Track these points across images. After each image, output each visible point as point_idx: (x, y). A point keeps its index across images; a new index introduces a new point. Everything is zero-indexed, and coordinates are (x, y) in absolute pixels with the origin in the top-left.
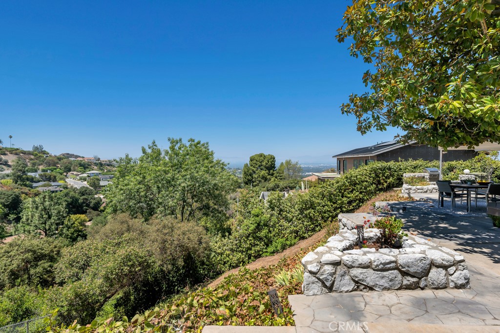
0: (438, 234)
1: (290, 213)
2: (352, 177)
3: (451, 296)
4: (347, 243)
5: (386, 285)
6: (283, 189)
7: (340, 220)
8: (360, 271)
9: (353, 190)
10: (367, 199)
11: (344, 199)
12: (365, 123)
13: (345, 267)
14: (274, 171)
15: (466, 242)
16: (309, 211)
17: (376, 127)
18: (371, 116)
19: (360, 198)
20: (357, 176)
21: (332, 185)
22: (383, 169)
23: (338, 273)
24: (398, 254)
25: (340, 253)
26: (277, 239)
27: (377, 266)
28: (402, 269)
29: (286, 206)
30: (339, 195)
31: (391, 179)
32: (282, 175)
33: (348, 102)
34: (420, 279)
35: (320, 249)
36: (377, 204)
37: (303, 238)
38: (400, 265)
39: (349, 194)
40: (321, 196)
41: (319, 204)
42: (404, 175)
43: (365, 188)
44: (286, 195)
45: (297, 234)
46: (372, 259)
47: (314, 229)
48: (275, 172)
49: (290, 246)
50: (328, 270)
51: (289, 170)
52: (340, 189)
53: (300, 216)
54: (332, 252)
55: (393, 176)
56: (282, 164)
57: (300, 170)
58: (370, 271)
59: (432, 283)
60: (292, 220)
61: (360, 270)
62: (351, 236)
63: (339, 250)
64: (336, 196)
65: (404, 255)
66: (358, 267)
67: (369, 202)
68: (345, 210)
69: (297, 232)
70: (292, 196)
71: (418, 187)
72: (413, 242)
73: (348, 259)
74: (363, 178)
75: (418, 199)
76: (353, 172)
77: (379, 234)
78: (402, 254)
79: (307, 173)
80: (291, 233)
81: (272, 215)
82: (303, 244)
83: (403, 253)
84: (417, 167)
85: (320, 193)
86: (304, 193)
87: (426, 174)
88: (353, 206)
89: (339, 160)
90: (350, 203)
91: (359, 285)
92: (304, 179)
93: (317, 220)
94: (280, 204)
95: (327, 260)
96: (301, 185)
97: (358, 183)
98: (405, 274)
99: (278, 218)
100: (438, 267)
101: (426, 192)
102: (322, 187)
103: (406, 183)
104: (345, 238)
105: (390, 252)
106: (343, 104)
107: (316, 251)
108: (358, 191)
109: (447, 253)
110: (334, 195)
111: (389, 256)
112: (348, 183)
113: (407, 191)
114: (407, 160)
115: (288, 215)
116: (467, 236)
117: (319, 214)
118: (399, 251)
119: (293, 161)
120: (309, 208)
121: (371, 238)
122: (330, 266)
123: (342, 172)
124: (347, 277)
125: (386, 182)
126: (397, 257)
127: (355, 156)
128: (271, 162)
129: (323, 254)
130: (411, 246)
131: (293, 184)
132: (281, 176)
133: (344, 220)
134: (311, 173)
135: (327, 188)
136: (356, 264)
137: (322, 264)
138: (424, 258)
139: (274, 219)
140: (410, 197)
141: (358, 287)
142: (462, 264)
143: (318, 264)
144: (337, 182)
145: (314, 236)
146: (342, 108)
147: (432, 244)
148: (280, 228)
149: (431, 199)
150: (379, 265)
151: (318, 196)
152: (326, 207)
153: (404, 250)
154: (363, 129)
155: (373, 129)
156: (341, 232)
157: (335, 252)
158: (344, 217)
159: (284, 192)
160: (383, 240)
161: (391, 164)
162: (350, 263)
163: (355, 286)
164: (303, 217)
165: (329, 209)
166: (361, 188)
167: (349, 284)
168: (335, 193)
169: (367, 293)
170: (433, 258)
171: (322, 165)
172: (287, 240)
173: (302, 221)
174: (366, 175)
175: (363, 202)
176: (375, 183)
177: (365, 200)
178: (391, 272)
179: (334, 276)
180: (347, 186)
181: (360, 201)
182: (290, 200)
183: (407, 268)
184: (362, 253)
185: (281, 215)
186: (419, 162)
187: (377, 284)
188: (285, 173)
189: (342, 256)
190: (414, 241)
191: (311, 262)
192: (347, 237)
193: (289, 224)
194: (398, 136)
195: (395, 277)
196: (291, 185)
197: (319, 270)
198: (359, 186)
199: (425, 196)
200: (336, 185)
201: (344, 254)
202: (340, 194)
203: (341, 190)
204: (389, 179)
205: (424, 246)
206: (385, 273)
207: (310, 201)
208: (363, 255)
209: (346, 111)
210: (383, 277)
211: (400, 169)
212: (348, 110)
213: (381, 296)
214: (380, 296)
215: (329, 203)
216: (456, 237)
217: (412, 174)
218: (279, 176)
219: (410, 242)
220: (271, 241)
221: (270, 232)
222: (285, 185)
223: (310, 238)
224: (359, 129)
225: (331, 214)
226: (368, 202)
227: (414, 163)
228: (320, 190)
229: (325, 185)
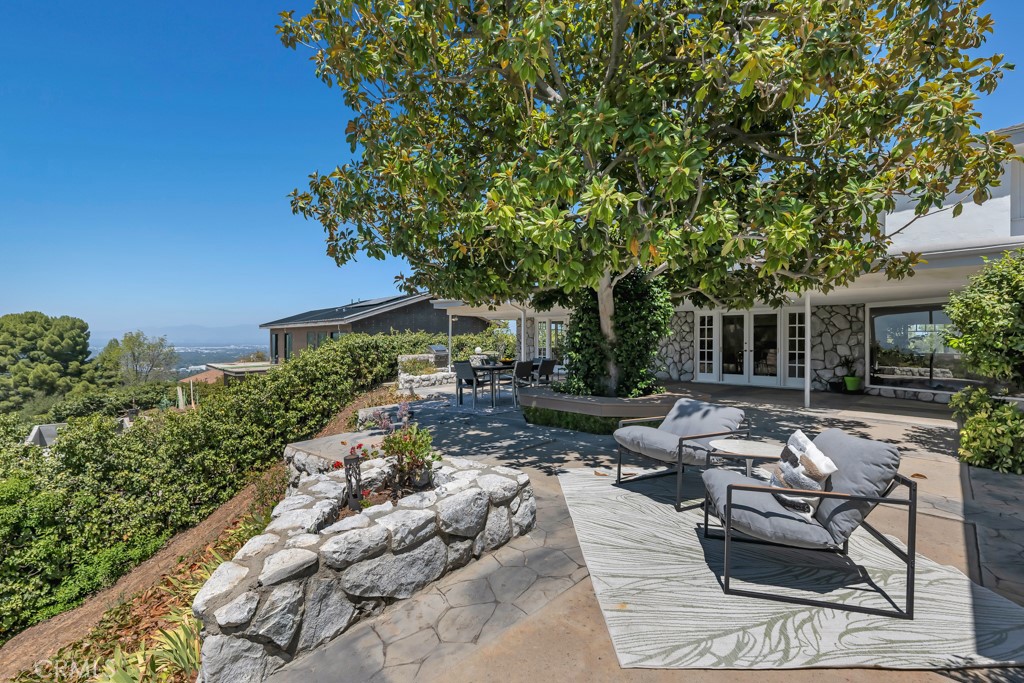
0: (470, 447)
1: (142, 470)
2: (306, 365)
3: (519, 553)
4: (322, 508)
5: (420, 578)
6: (118, 409)
7: (290, 460)
8: (365, 569)
9: (310, 392)
10: (338, 409)
11: (291, 414)
12: (342, 241)
13: (329, 571)
14: (83, 363)
15: (507, 453)
16: (200, 455)
17: (366, 250)
18: (354, 228)
19: (324, 409)
20: (317, 362)
21: (261, 387)
22: (366, 348)
23: (311, 596)
24: (437, 501)
25: (313, 539)
26: (95, 553)
27: (403, 540)
28: (447, 531)
29: (127, 453)
30: (279, 407)
31: (379, 366)
32: (113, 373)
33: (305, 188)
34: (473, 539)
35: (254, 545)
36: (362, 414)
37: (185, 527)
38: (445, 523)
39: (301, 402)
40: (234, 414)
41: (230, 433)
42: (399, 357)
43: (334, 387)
44: (128, 424)
45: (165, 521)
46: (391, 528)
47: (215, 497)
48: (86, 367)
49: (141, 560)
50: (284, 598)
51: (136, 359)
52: (279, 393)
53: (174, 471)
54: (291, 541)
55: (381, 360)
56: (114, 344)
57: (171, 358)
58: (389, 557)
59: (492, 540)
60: (147, 487)
61: (366, 566)
62: (331, 487)
63: (309, 532)
64: (273, 411)
65: (448, 500)
66: (361, 560)
67: (343, 414)
68: (292, 437)
69: (164, 517)
70: (149, 422)
71: (423, 376)
72: (452, 470)
73: (335, 547)
74: (329, 367)
75: (425, 397)
76: (309, 355)
77: (387, 470)
78: (443, 498)
79: (192, 368)
80: (146, 522)
81: (73, 488)
82: (185, 543)
83: (445, 495)
84: (417, 343)
85: (232, 406)
86: (188, 412)
87: (430, 355)
88: (310, 428)
89: (275, 335)
90: (303, 421)
91: (364, 602)
92: (185, 381)
93: (223, 474)
94: (105, 451)
95: (279, 573)
96: (176, 395)
97: (320, 376)
98: (450, 539)
99: (97, 492)
100: (498, 505)
101: (434, 384)
102: (236, 393)
103: (405, 371)
104: (317, 497)
105: (421, 501)
106: (295, 191)
107: (239, 555)
108: (320, 394)
109: (506, 476)
110: (267, 408)
111: (422, 509)
112: (299, 378)
113: (407, 385)
114: (403, 332)
115: (136, 476)
116: (506, 443)
117: (230, 458)
118: (437, 494)
119: (151, 337)
120: (201, 448)
121: (372, 482)
122: (289, 585)
123: (281, 360)
124: (335, 597)
125: (371, 372)
126: (437, 507)
127: (309, 325)
128: (73, 339)
129: (263, 556)
130: (450, 478)
131: (150, 395)
132: (109, 377)
133: (300, 457)
134: (204, 367)
135: (250, 393)
136: (357, 554)
137: (262, 590)
138: (480, 494)
139: (86, 496)
140: (413, 395)
141: (361, 610)
142: (527, 488)
143: (251, 594)
144: (275, 379)
145: (217, 514)
146: (292, 199)
147: (479, 465)
148: (106, 518)
149: (443, 395)
150: (406, 537)
151: (227, 416)
152: (249, 438)
153: (443, 490)
154: (340, 253)
155: (361, 254)
156: (304, 484)
157: (300, 538)
158: (298, 450)
159: (120, 419)
160: (397, 480)
161: (379, 338)
162: (343, 557)
163: (353, 613)
164: (186, 473)
165: (254, 443)
166: (326, 388)
167: (341, 611)
168: (270, 402)
169: (381, 617)
170: (491, 490)
171: (232, 347)
172: (131, 545)
173: (180, 485)
174: (335, 361)
175: (328, 417)
176: (351, 376)
177: (333, 412)
178: (427, 544)
179: (301, 609)
180: (297, 385)
181: (323, 415)
182: (142, 435)
183: (454, 525)
184: (367, 520)
185: (110, 481)
186: (421, 335)
187: (402, 584)
188: (123, 369)
189: (320, 544)
190: (452, 466)
191: (227, 597)
192: (320, 492)
193: (140, 502)
194: (402, 277)
195: (436, 553)
196: (144, 398)
197: (256, 609)
198: (321, 385)
199: (434, 390)
200: (271, 386)
201: (324, 539)
202: (282, 404)
203: (284, 394)
204: (376, 366)
205: (472, 472)
206: (416, 552)
207: (204, 431)
208: (369, 525)
209: (302, 209)
210: (412, 564)
211: (393, 348)
212: (308, 207)
213: (412, 608)
214: (410, 610)
215: (255, 428)
216: (493, 448)
217: (411, 356)
218: (101, 377)
219: (446, 470)
220: (71, 566)
221: (67, 538)
222: (126, 399)
223: (206, 522)
224: (332, 251)
225: (259, 453)
226: (340, 415)
227: (414, 337)
228: (232, 399)
229: (244, 386)
